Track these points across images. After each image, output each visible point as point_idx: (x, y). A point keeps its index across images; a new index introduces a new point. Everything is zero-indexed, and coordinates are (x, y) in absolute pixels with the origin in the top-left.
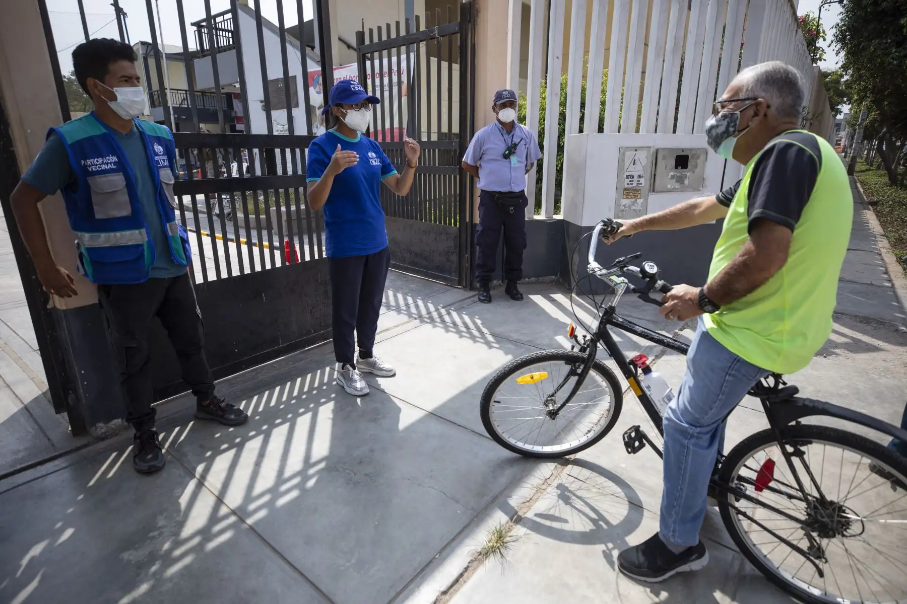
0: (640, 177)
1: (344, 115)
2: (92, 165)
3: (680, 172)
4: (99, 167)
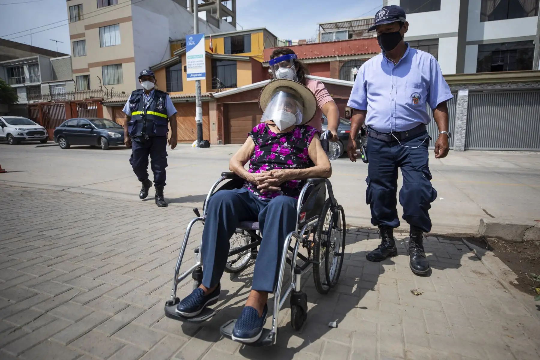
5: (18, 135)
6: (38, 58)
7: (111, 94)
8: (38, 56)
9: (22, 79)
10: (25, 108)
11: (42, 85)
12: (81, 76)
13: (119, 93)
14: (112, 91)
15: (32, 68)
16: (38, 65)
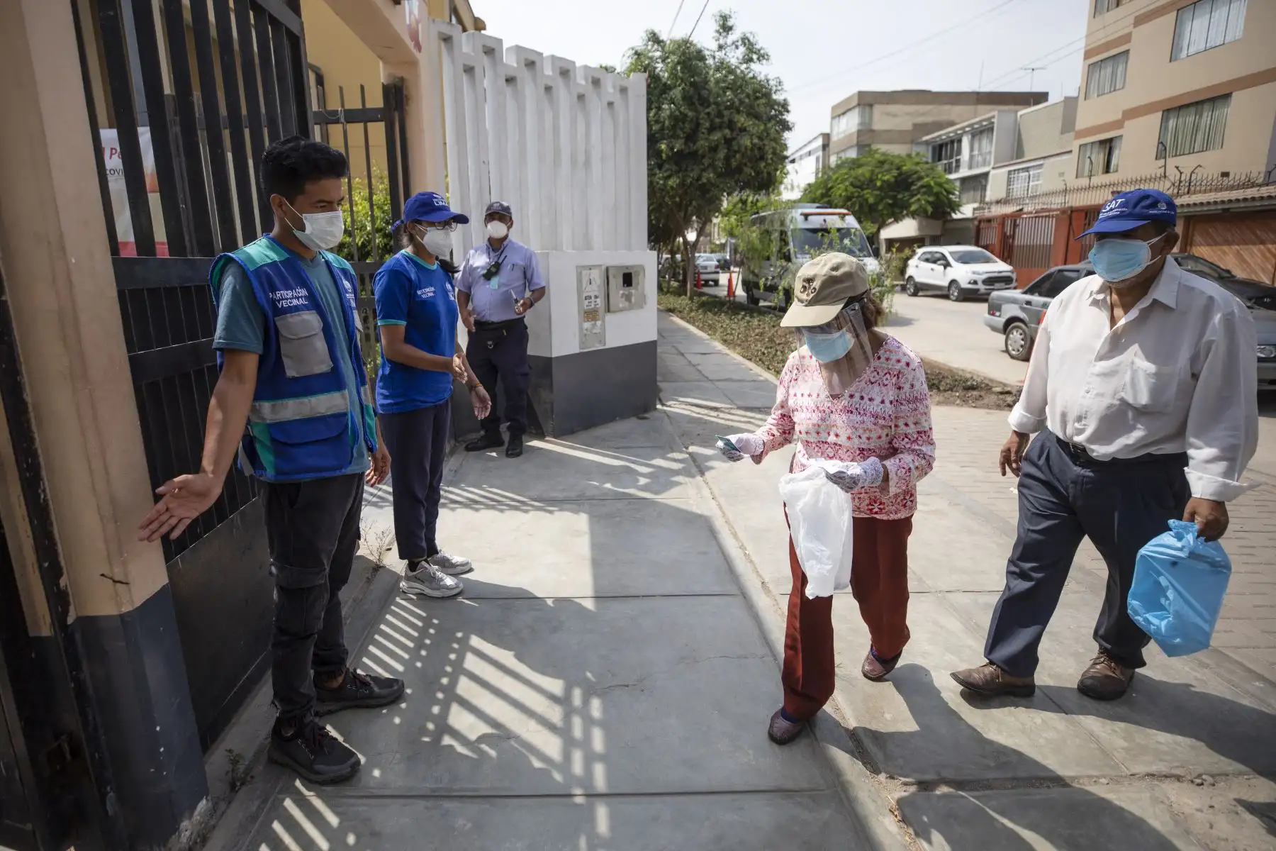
0: (596, 297)
1: (423, 235)
2: (283, 299)
3: (627, 290)
4: (290, 303)
5: (970, 283)
6: (996, 117)
7: (1187, 184)
8: (996, 113)
9: (954, 165)
10: (971, 226)
11: (993, 172)
12: (1093, 143)
13: (1210, 178)
14: (1194, 177)
15: (977, 138)
16: (992, 129)
